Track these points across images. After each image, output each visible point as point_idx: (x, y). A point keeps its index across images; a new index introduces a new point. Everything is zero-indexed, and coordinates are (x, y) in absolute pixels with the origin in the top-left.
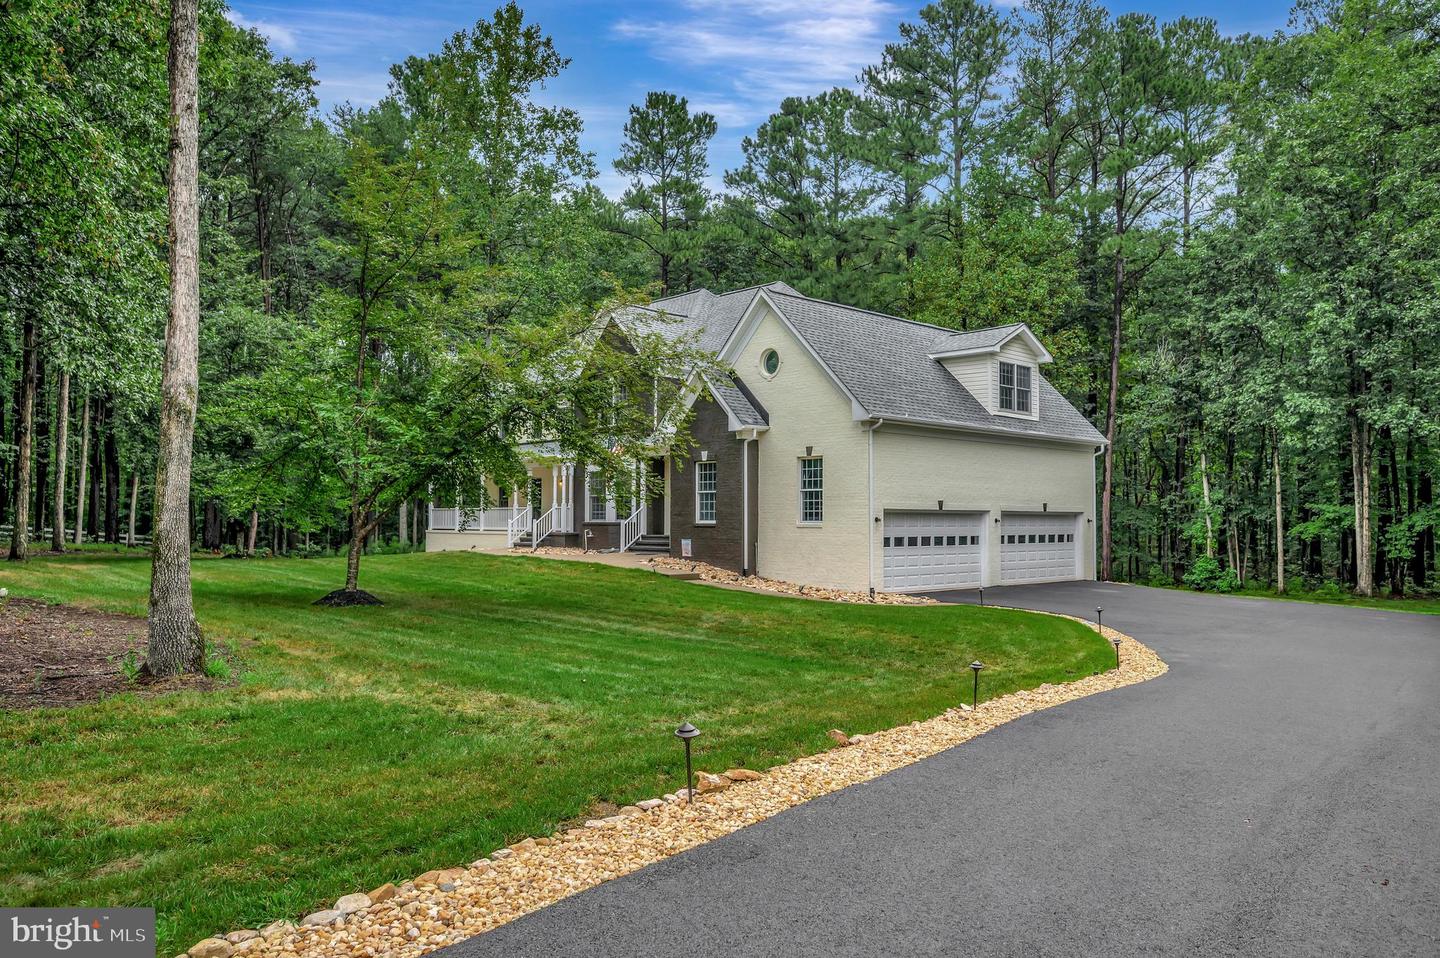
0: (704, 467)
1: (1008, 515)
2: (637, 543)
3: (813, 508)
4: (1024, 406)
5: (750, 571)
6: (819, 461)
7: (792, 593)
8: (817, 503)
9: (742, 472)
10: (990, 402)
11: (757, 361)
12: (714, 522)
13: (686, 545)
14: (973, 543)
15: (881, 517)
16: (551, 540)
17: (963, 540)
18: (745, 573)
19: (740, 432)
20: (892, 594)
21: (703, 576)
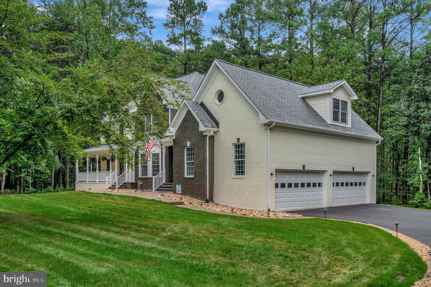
0: (188, 149)
1: (336, 173)
2: (160, 187)
3: (240, 169)
4: (344, 120)
5: (210, 200)
6: (243, 145)
7: (228, 212)
8: (242, 167)
9: (205, 151)
10: (328, 118)
11: (214, 96)
12: (193, 176)
13: (179, 188)
14: (319, 186)
15: (274, 173)
16: (124, 186)
17: (314, 185)
18: (207, 201)
19: (205, 131)
20: (279, 212)
21: (186, 203)
